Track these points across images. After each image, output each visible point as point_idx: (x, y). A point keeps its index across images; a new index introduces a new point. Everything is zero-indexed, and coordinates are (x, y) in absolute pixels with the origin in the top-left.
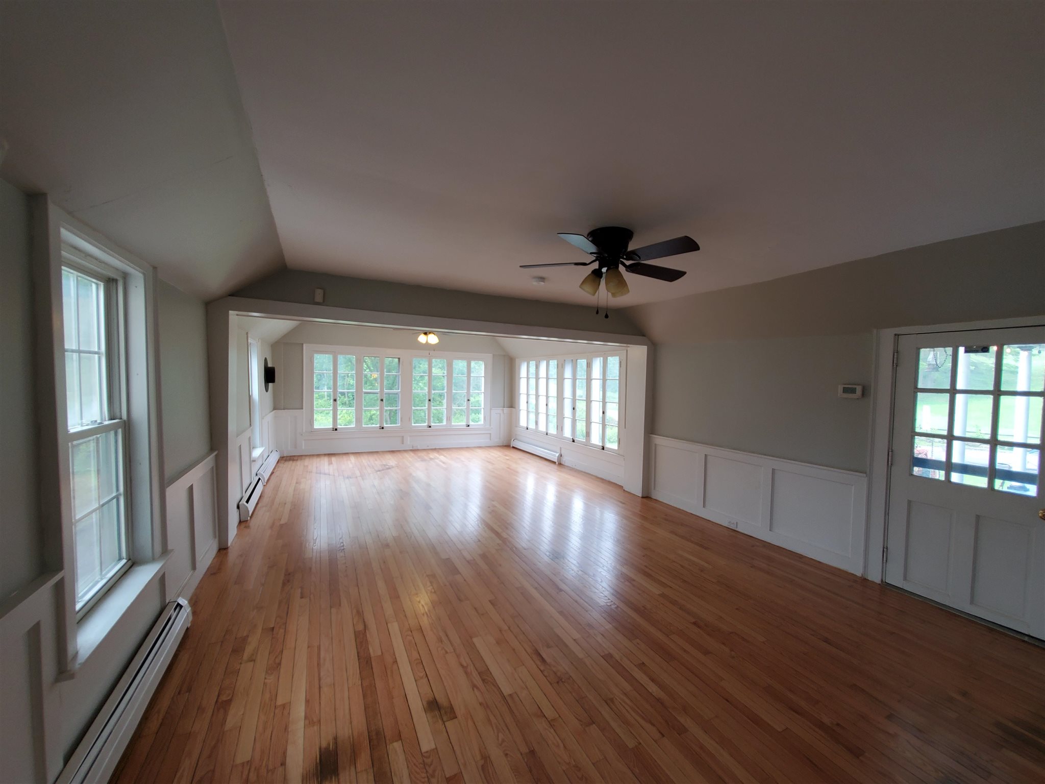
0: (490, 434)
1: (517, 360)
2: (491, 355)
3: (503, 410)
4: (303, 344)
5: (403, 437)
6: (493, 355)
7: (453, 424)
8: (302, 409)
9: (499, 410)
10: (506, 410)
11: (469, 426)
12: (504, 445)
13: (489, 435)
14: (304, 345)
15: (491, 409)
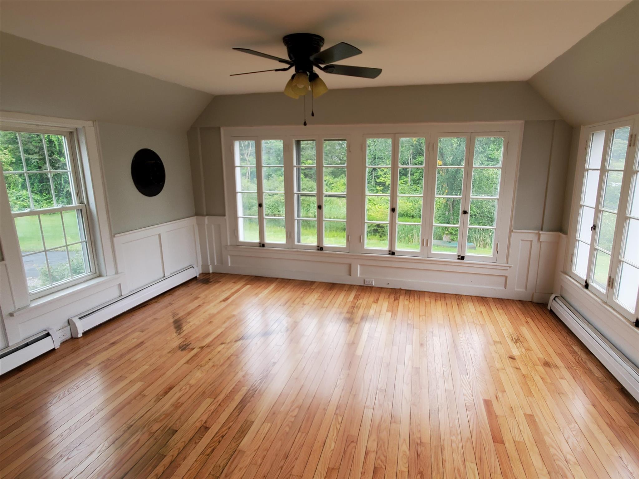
0: (506, 277)
1: (583, 130)
2: (521, 122)
3: (539, 235)
4: (219, 128)
5: (350, 265)
6: (526, 123)
7: (432, 252)
8: (224, 215)
9: (531, 235)
10: (545, 236)
11: (463, 258)
12: (535, 301)
13: (504, 279)
14: (222, 130)
15: (511, 231)
